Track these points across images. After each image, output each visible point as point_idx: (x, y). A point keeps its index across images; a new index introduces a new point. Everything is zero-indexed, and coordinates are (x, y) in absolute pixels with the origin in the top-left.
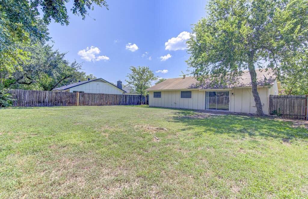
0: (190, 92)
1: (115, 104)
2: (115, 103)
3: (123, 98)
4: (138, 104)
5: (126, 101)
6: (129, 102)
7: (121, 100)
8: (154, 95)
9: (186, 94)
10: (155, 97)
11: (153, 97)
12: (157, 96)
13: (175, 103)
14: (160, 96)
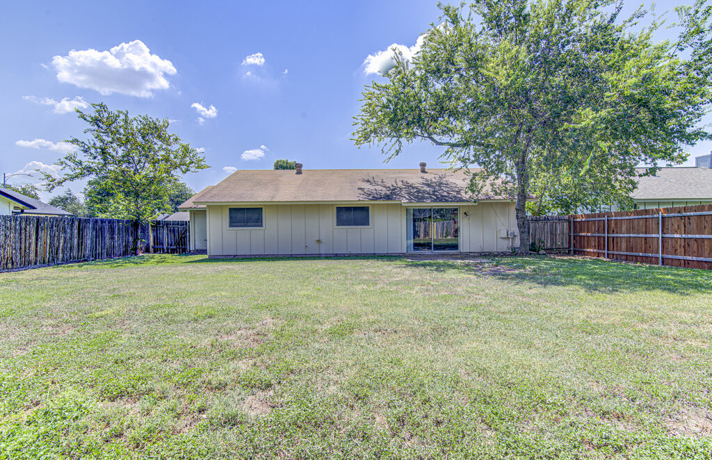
0: (365, 209)
1: (30, 263)
2: (32, 256)
3: (69, 231)
4: (125, 254)
5: (80, 244)
6: (94, 249)
7: (62, 241)
8: (231, 218)
9: (352, 215)
10: (234, 224)
11: (228, 226)
12: (246, 223)
13: (319, 241)
14: (258, 222)
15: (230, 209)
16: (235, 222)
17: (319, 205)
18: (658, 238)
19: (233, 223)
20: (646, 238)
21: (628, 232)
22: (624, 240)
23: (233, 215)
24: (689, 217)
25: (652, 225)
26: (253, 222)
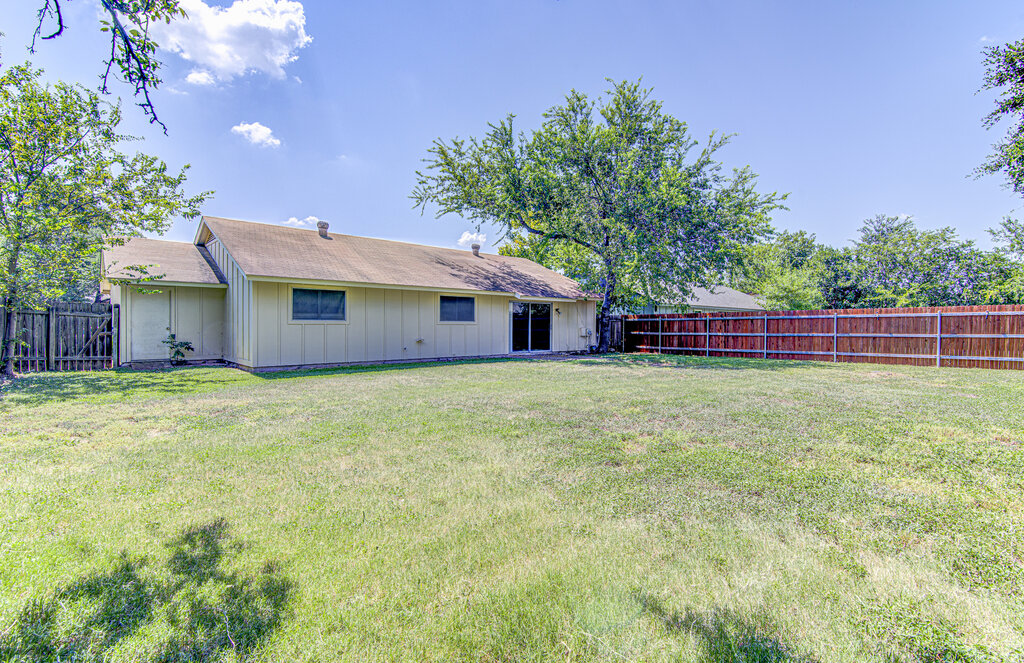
0: (469, 300)
8: (295, 304)
9: (456, 306)
10: (300, 315)
11: (291, 317)
12: (317, 314)
13: (420, 342)
14: (338, 313)
15: (295, 290)
16: (302, 312)
17: (419, 291)
18: (705, 336)
19: (299, 313)
20: (695, 336)
21: (680, 331)
22: (676, 338)
23: (299, 300)
24: (728, 320)
25: (701, 326)
26: (331, 312)
